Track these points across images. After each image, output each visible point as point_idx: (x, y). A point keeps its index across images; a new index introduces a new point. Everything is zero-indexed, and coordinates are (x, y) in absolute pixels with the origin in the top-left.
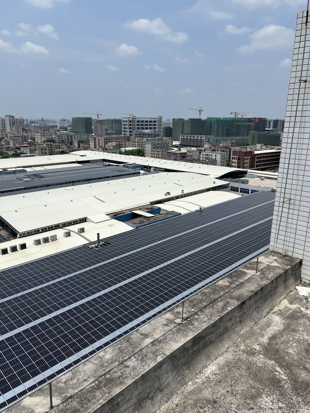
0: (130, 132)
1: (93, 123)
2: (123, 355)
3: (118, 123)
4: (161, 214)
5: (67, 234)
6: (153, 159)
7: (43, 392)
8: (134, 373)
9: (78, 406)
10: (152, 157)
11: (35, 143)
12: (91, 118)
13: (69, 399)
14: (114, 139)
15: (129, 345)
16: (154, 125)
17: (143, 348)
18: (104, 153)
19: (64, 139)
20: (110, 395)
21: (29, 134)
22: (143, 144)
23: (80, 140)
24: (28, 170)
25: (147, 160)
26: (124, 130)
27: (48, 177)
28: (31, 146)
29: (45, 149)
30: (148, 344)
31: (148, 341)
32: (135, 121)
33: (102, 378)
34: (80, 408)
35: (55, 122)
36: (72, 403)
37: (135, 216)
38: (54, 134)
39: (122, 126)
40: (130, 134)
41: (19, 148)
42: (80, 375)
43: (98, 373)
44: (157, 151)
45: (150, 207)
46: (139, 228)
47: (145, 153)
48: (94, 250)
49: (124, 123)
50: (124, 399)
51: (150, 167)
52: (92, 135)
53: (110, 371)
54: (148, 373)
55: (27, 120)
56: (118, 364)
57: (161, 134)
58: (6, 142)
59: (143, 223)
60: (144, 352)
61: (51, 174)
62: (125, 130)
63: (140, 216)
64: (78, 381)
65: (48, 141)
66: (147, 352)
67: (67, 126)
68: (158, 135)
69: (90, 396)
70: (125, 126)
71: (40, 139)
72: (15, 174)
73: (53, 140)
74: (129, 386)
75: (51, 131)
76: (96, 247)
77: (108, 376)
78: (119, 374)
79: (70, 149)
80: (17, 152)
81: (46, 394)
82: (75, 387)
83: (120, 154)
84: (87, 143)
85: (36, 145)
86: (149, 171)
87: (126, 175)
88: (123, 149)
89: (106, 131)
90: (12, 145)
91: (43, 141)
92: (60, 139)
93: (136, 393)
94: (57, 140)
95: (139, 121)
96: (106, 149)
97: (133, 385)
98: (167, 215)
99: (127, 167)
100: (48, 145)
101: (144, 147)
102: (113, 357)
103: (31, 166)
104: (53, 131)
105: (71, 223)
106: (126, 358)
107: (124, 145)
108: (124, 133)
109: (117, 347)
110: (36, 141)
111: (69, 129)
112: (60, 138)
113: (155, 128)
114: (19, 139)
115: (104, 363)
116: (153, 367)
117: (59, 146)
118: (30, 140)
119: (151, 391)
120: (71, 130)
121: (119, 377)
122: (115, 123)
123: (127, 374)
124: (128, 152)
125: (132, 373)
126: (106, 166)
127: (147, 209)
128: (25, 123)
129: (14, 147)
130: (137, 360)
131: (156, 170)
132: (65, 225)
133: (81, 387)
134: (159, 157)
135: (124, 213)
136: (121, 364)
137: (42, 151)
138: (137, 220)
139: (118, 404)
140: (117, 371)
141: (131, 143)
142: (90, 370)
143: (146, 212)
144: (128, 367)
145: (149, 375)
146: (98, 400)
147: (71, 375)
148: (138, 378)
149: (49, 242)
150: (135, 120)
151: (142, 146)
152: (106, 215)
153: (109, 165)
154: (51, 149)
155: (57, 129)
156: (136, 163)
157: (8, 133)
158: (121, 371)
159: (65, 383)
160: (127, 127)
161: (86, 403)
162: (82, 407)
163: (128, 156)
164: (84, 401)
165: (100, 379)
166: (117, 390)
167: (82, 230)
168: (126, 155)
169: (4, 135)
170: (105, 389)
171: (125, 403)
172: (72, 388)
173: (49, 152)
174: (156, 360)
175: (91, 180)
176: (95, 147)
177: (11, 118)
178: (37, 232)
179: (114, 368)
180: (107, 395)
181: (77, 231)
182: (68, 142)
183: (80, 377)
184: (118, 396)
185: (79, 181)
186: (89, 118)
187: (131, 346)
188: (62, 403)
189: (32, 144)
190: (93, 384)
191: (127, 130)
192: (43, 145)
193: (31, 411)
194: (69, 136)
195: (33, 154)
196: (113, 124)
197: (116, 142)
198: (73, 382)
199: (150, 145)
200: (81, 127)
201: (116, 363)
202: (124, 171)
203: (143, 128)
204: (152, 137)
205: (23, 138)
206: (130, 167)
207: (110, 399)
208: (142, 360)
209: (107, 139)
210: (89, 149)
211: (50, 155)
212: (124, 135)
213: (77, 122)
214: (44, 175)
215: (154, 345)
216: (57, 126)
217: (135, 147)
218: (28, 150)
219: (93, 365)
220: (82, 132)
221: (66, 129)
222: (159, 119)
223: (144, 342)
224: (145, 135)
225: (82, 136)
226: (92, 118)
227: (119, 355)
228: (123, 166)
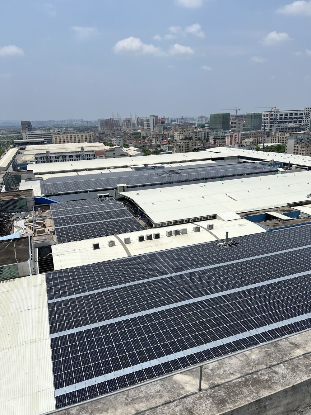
0: (271, 126)
1: (231, 119)
2: (270, 359)
3: (258, 118)
4: (300, 218)
5: (197, 229)
6: (296, 156)
7: (191, 373)
8: (283, 381)
9: (225, 397)
10: (294, 153)
11: (174, 141)
12: (229, 114)
13: (216, 386)
14: (252, 134)
15: (277, 351)
16: (301, 118)
17: (293, 357)
18: (239, 150)
19: (200, 136)
20: (258, 395)
21: (169, 133)
22: (285, 139)
23: (216, 137)
24: (166, 166)
25: (288, 157)
26: (264, 124)
27: (183, 173)
28: (170, 143)
29: (182, 147)
30: (300, 356)
31: (299, 352)
32: (277, 115)
33: (249, 376)
34: (227, 398)
35: (193, 120)
36: (219, 392)
37: (268, 217)
38: (192, 132)
39: (262, 120)
40: (270, 129)
41: (159, 146)
42: (226, 367)
43: (244, 370)
44: (301, 147)
45: (287, 209)
46: (273, 231)
47: (286, 149)
48: (222, 248)
49: (264, 117)
50: (272, 404)
51: (291, 165)
52: (229, 131)
53: (257, 371)
54: (299, 386)
55: (168, 119)
56: (265, 367)
57: (308, 127)
58: (149, 140)
59: (278, 225)
60: (295, 362)
61: (186, 171)
62: (266, 125)
63: (274, 218)
64: (225, 372)
65: (185, 139)
66: (299, 363)
67: (205, 123)
68: (304, 129)
69: (237, 390)
70: (266, 121)
71: (178, 137)
72: (155, 170)
73: (190, 138)
74: (278, 392)
75: (189, 129)
76: (225, 246)
77: (255, 376)
78: (267, 377)
79: (206, 146)
80: (157, 150)
81: (195, 376)
82: (222, 377)
83: (257, 150)
84: (223, 140)
85: (174, 142)
86: (290, 170)
87: (262, 173)
88: (261, 146)
89: (244, 126)
90: (153, 143)
91: (181, 139)
92: (197, 137)
93: (285, 402)
94: (194, 138)
95: (282, 115)
96: (242, 146)
97: (282, 393)
98: (308, 220)
99: (264, 164)
100: (185, 142)
101: (285, 143)
102: (259, 358)
103: (168, 163)
104: (191, 129)
105: (201, 219)
106: (274, 363)
107: (263, 140)
108: (264, 128)
109: (264, 350)
110: (175, 138)
111: (206, 126)
112: (197, 135)
113: (301, 121)
114: (160, 137)
115: (250, 362)
116: (305, 381)
117: (195, 143)
118: (169, 138)
119: (301, 404)
120: (208, 127)
121: (268, 380)
122: (254, 118)
123: (276, 380)
124: (266, 148)
125: (281, 380)
126: (241, 163)
127: (284, 211)
128: (167, 122)
129: (155, 145)
130: (287, 369)
131: (298, 168)
132: (195, 220)
133: (227, 378)
134: (303, 154)
135: (256, 213)
136: (269, 368)
137: (180, 149)
138: (270, 222)
139: (265, 407)
140: (265, 373)
141: (270, 138)
142: (236, 364)
143: (282, 214)
144: (277, 373)
145: (300, 388)
146: (246, 397)
147: (217, 364)
148: (288, 388)
149: (180, 235)
150: (278, 113)
151: (283, 141)
152: (237, 213)
153: (244, 162)
154: (188, 146)
155: (195, 126)
156: (274, 160)
157: (151, 132)
158: (270, 375)
159: (212, 370)
160: (267, 122)
161: (233, 396)
162: (230, 399)
163: (266, 152)
164: (231, 393)
165: (247, 377)
166: (265, 393)
167: (211, 227)
168: (264, 151)
169: (148, 134)
170: (252, 388)
171: (273, 408)
172: (219, 377)
173: (186, 149)
174: (310, 375)
175: (224, 177)
176: (231, 144)
177: (154, 118)
178: (169, 224)
179: (261, 370)
180: (255, 395)
181: (206, 227)
182: (205, 139)
183: (227, 369)
184: (266, 399)
185: (212, 178)
186: (227, 114)
187: (280, 353)
188: (210, 389)
189: (171, 142)
190: (240, 380)
191: (267, 125)
192: (181, 142)
193: (181, 387)
194: (206, 134)
195: (171, 152)
196: (253, 119)
197: (254, 137)
198: (220, 372)
199: (293, 141)
200: (218, 124)
201: (264, 365)
202: (260, 169)
203: (286, 122)
204: (297, 132)
205: (164, 136)
206: (267, 164)
207: (258, 400)
208: (293, 370)
209: (244, 135)
210: (224, 146)
211: (186, 152)
212: (263, 131)
213: (214, 118)
214: (180, 171)
215: (306, 358)
216: (194, 124)
217: (275, 142)
218: (167, 148)
219: (239, 361)
220: (219, 129)
221: (203, 126)
222: (307, 111)
223: (294, 352)
224: (287, 129)
225: (219, 132)
226: (231, 114)
227: (267, 358)
228: (260, 164)
